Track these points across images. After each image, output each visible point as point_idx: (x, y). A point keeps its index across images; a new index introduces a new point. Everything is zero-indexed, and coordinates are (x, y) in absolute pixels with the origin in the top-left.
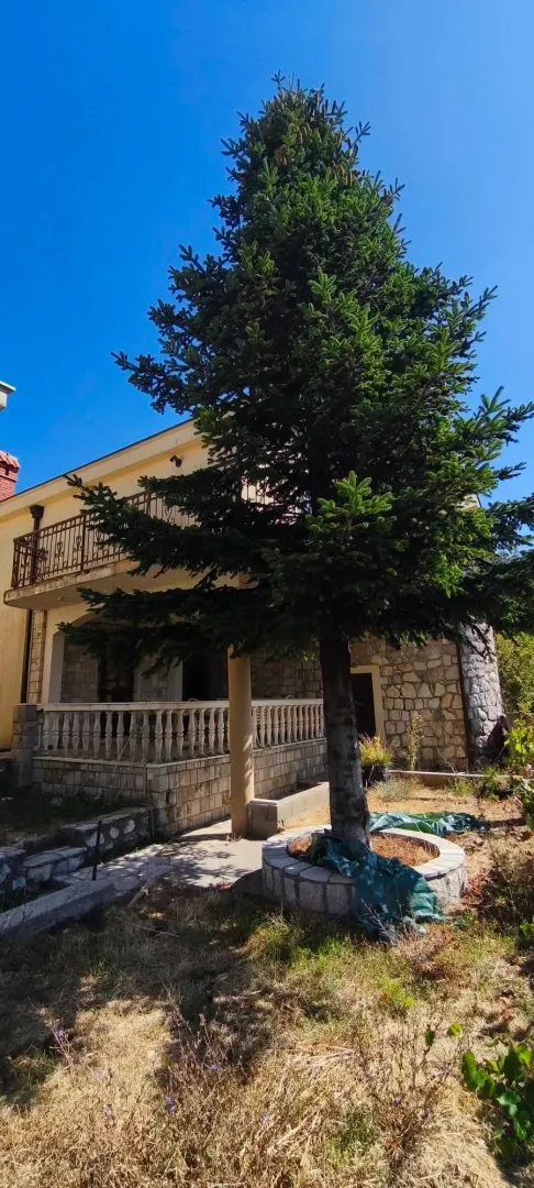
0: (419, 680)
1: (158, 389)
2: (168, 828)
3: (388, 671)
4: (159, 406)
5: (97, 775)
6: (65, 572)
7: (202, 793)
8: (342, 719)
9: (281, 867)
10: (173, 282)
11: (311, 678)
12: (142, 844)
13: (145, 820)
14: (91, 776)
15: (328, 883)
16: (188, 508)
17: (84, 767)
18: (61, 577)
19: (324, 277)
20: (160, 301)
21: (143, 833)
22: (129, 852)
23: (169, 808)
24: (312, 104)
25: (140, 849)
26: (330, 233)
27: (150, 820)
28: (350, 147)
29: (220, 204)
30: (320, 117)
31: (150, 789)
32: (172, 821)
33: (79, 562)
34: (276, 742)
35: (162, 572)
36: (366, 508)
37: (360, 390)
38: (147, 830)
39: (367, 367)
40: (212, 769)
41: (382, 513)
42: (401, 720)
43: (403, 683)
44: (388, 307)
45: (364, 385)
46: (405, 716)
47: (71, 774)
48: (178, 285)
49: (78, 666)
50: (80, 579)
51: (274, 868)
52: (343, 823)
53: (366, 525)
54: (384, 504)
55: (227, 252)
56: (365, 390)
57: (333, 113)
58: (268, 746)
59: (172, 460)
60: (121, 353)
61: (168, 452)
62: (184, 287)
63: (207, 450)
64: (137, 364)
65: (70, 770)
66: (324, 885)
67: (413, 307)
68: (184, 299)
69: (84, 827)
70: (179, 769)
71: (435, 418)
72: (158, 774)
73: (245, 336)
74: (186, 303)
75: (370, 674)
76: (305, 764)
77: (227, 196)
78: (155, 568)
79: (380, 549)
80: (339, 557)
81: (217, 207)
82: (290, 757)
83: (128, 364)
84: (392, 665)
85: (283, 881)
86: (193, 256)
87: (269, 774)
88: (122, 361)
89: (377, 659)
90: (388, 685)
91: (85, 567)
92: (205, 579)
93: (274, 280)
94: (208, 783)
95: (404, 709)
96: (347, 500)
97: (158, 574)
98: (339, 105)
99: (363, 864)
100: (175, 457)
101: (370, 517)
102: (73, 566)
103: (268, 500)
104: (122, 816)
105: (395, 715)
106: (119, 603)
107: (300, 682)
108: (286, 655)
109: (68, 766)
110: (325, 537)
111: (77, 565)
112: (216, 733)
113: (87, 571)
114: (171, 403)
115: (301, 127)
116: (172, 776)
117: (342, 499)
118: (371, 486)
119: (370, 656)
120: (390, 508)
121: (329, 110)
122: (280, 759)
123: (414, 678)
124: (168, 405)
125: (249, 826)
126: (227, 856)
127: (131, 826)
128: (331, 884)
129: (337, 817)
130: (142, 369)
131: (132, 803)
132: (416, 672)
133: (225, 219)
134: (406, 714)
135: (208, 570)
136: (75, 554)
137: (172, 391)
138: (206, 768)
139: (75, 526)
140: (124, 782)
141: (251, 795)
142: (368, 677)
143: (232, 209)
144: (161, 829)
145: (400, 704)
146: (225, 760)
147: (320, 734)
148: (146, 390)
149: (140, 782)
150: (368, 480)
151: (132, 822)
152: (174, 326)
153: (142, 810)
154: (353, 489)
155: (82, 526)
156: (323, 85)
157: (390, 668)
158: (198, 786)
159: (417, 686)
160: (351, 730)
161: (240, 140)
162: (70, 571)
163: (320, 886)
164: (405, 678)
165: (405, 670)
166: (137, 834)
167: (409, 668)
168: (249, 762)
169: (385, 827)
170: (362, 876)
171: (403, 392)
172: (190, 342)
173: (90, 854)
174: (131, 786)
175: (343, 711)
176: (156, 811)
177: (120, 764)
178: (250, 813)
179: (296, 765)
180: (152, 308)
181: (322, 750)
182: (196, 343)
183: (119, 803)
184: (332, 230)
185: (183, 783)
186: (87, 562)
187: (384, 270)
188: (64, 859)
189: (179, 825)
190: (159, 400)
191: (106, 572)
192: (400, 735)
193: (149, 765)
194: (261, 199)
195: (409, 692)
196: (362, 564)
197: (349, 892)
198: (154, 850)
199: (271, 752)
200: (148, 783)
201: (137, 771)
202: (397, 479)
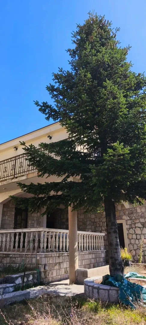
0: (142, 226)
1: (48, 113)
2: (45, 281)
3: (129, 222)
4: (48, 119)
5: (16, 258)
6: (7, 178)
7: (57, 267)
8: (113, 230)
9: (92, 285)
10: (54, 77)
11: (98, 226)
12: (35, 285)
13: (36, 276)
14: (14, 259)
15: (110, 289)
16: (58, 154)
17: (11, 256)
18: (6, 180)
19: (108, 81)
20: (50, 84)
21: (35, 281)
22: (30, 288)
23: (45, 272)
24: (101, 21)
25: (35, 287)
26: (108, 64)
27: (38, 276)
28: (113, 34)
29: (69, 51)
30: (103, 25)
31: (38, 264)
32: (46, 277)
33: (13, 174)
34: (85, 250)
35: (49, 176)
36: (122, 152)
37: (119, 115)
38: (37, 280)
39: (121, 108)
40: (61, 257)
41: (127, 154)
42: (135, 244)
43: (136, 227)
44: (127, 88)
45: (121, 114)
46: (137, 242)
47: (5, 259)
48: (55, 78)
49: (7, 217)
50: (13, 181)
51: (89, 286)
52: (114, 270)
53: (122, 157)
54: (127, 150)
55: (72, 68)
56: (121, 115)
57: (107, 24)
58: (82, 251)
59: (48, 137)
60: (37, 101)
61: (47, 134)
62: (58, 79)
63: (68, 133)
64: (42, 105)
65: (5, 257)
66: (108, 290)
67: (135, 87)
68: (57, 83)
69: (14, 276)
70: (49, 256)
71: (143, 124)
72: (42, 258)
73: (81, 98)
74: (58, 84)
75: (122, 224)
76: (96, 260)
77: (72, 49)
78: (46, 175)
79: (126, 165)
80: (113, 167)
81: (69, 52)
82: (90, 256)
83: (39, 104)
84: (131, 219)
85: (93, 290)
86: (63, 71)
87: (82, 263)
88: (37, 104)
89: (125, 217)
90: (130, 229)
91: (15, 176)
92: (65, 178)
93: (90, 80)
94: (59, 263)
95: (137, 239)
96: (116, 149)
97: (48, 177)
98: (110, 21)
99: (122, 283)
100: (49, 136)
101: (123, 155)
102: (11, 176)
103: (86, 151)
104: (28, 273)
105: (133, 241)
106: (31, 188)
107: (93, 227)
108: (91, 210)
109: (4, 256)
110: (109, 161)
111: (12, 175)
112: (63, 243)
113: (17, 178)
114: (52, 117)
115: (97, 29)
116: (46, 258)
117: (114, 149)
118: (123, 145)
119: (122, 216)
120: (129, 152)
121: (106, 23)
122: (87, 257)
123: (140, 225)
124: (51, 118)
125: (76, 279)
126: (69, 289)
127: (31, 278)
128: (111, 290)
129: (112, 268)
130: (43, 106)
131: (30, 269)
132: (141, 223)
133: (71, 56)
134: (137, 241)
135: (66, 174)
136: (12, 171)
137: (53, 113)
138: (59, 257)
139: (12, 161)
140: (27, 261)
141: (77, 267)
142: (121, 224)
143: (73, 53)
144: (42, 280)
145: (134, 236)
146: (66, 254)
147: (102, 249)
148: (44, 113)
149: (34, 260)
150: (122, 144)
151: (31, 276)
152: (54, 92)
153: (35, 272)
154: (118, 146)
155: (15, 161)
156: (104, 15)
157: (130, 221)
158: (56, 264)
159: (142, 229)
160: (116, 234)
161: (76, 31)
162: (9, 178)
163: (107, 291)
164: (137, 225)
165: (137, 222)
166: (33, 281)
167: (138, 221)
168: (76, 254)
169: (130, 277)
170: (122, 287)
171: (133, 116)
172: (59, 97)
173: (16, 287)
174: (30, 262)
175: (113, 227)
176: (40, 272)
177: (26, 253)
178: (77, 274)
179: (93, 260)
180: (47, 86)
181: (103, 255)
182: (61, 97)
183: (26, 269)
184: (109, 64)
185: (50, 262)
186: (16, 174)
187: (126, 77)
188: (8, 287)
189: (49, 280)
190: (48, 116)
191: (24, 178)
192: (135, 250)
193: (37, 254)
194: (85, 53)
195: (138, 231)
196: (121, 170)
197: (118, 293)
198: (40, 288)
199: (83, 253)
200: (37, 260)
201: (33, 256)
202: (131, 143)
